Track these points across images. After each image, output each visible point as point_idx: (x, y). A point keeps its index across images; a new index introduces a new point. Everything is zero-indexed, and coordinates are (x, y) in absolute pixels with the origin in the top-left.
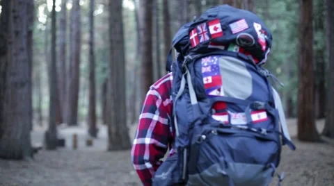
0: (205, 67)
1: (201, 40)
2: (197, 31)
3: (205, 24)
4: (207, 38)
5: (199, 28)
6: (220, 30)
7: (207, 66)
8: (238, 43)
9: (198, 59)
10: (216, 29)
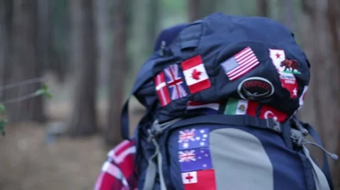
0: (184, 150)
1: (174, 96)
2: (165, 79)
3: (176, 66)
4: (184, 94)
5: (167, 72)
6: (204, 77)
7: (189, 150)
8: (242, 96)
9: (173, 132)
10: (196, 75)
